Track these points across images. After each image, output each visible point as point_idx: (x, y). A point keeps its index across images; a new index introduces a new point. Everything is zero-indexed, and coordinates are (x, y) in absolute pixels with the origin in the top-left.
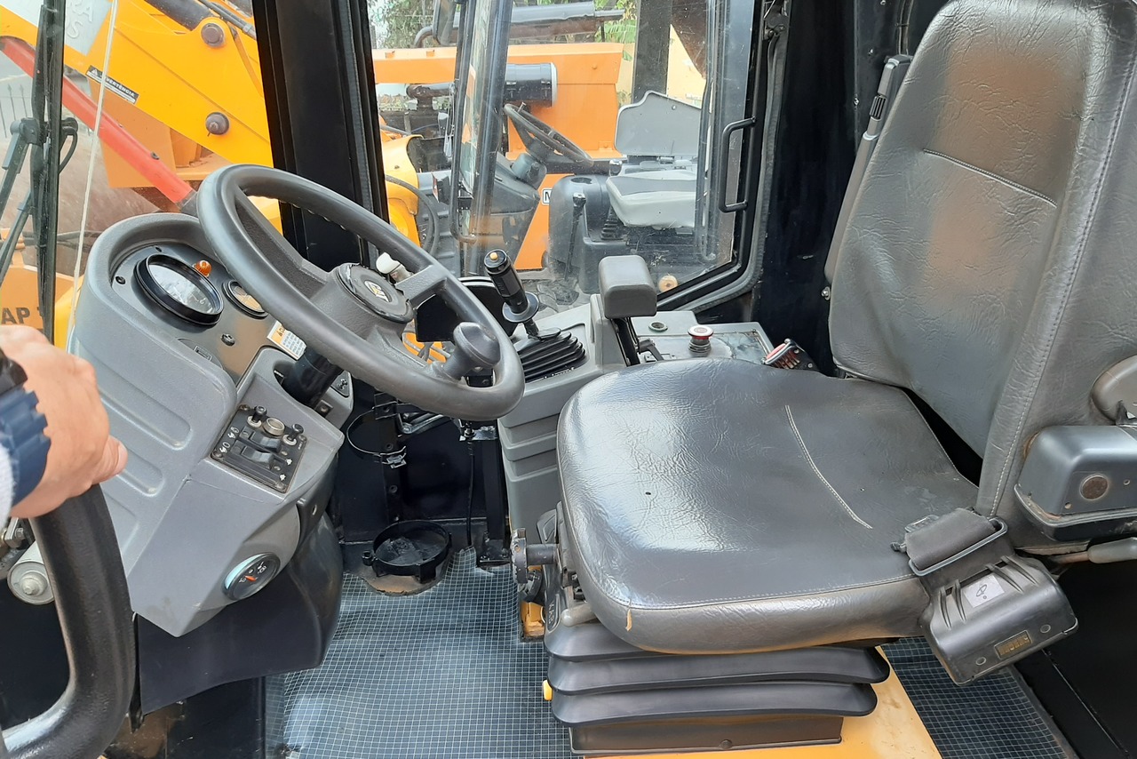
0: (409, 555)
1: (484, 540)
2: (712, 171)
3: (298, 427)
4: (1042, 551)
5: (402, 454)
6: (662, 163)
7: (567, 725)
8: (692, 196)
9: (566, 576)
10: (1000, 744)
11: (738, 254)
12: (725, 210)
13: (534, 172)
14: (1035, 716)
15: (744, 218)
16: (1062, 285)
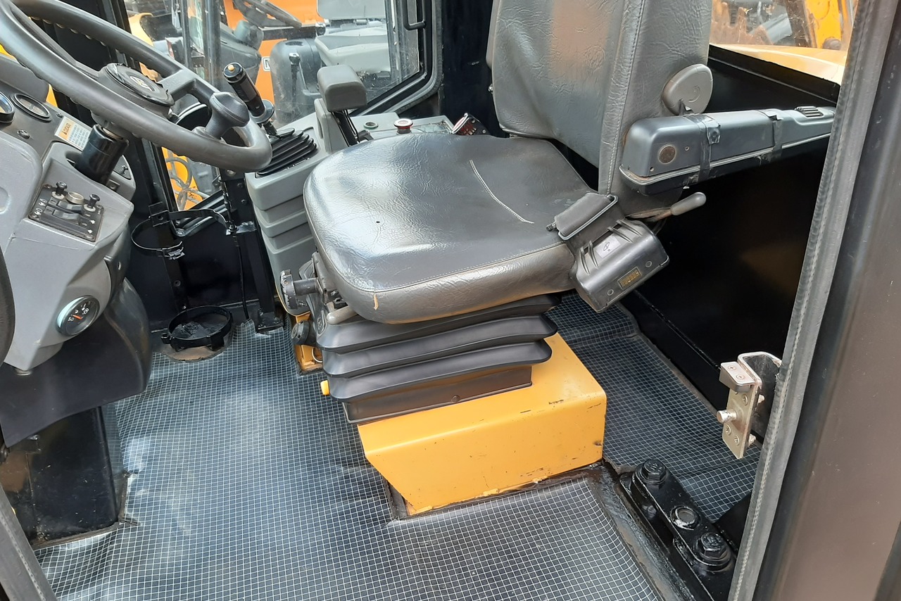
0: (198, 332)
1: (259, 315)
2: (398, 27)
3: (95, 196)
4: (643, 215)
5: (180, 248)
6: (358, 24)
7: (341, 401)
8: (386, 46)
9: (326, 295)
10: (638, 381)
11: (423, 65)
12: (409, 28)
13: (254, 35)
14: (659, 362)
15: (424, 31)
16: (635, 18)
